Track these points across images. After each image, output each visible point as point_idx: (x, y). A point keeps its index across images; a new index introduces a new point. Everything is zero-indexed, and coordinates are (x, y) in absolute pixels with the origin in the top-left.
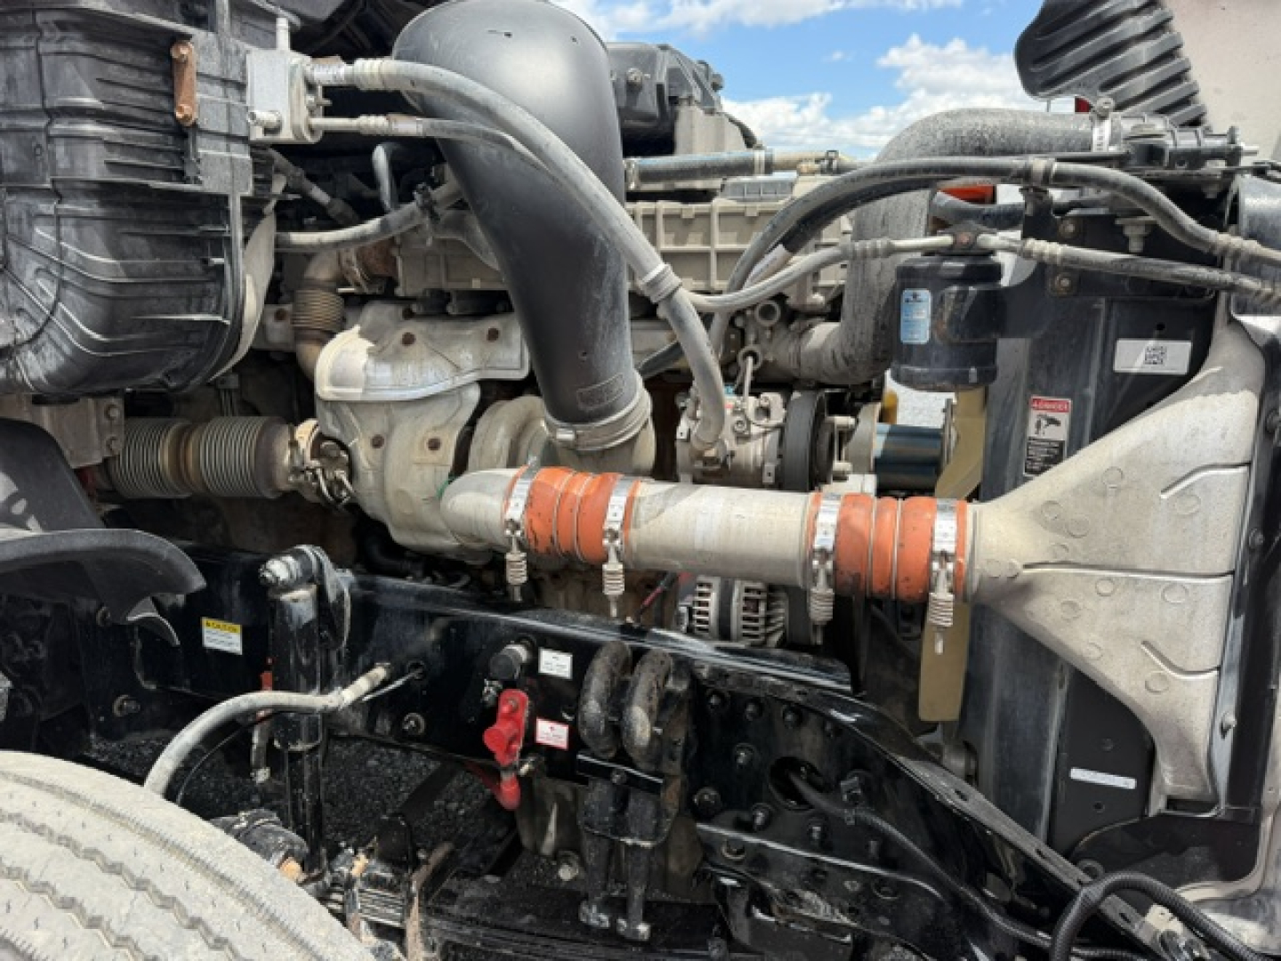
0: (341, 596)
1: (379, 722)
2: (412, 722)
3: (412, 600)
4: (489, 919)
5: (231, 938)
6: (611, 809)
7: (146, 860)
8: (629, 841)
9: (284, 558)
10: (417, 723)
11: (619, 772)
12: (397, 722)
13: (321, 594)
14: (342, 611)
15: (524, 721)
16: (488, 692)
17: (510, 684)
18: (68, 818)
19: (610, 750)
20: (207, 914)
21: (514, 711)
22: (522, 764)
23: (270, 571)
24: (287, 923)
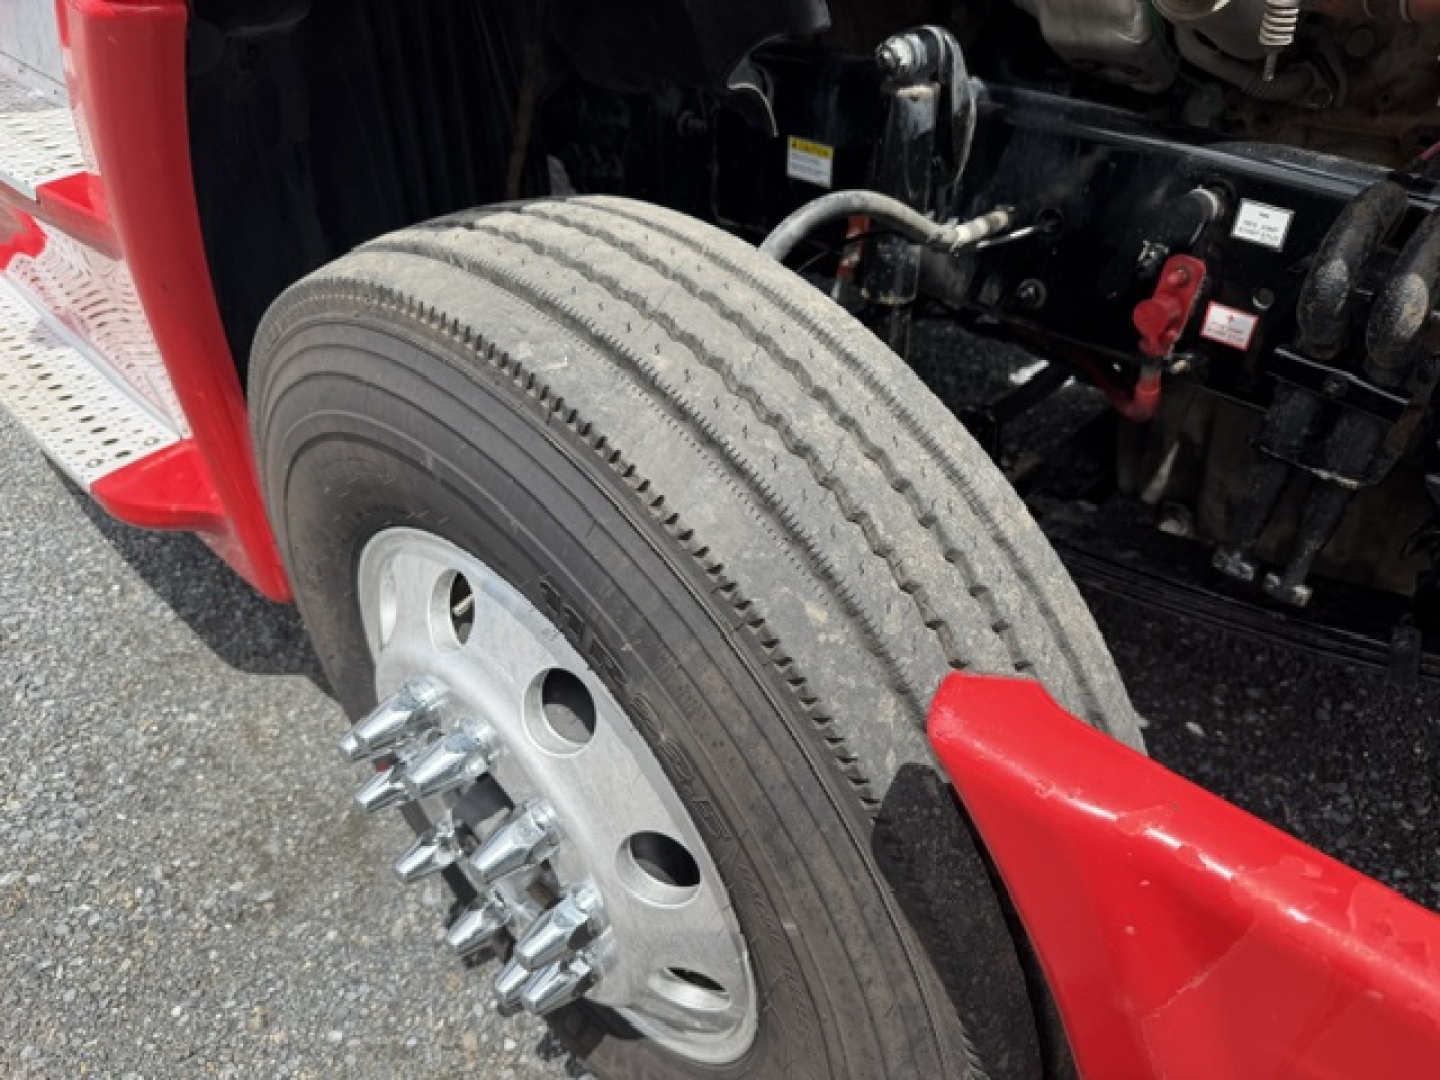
0: (966, 106)
1: (985, 288)
2: (1031, 290)
3: (1061, 117)
4: (1080, 545)
5: (859, 420)
6: (1305, 431)
7: (767, 317)
8: (1324, 475)
9: (908, 37)
10: (1037, 291)
11: (1338, 380)
12: (1010, 290)
13: (943, 100)
14: (963, 129)
15: (1191, 304)
16: (1148, 257)
17: (1180, 248)
18: (682, 258)
19: (1331, 347)
20: (833, 388)
21: (1183, 284)
22: (1176, 360)
23: (890, 50)
24: (920, 424)
